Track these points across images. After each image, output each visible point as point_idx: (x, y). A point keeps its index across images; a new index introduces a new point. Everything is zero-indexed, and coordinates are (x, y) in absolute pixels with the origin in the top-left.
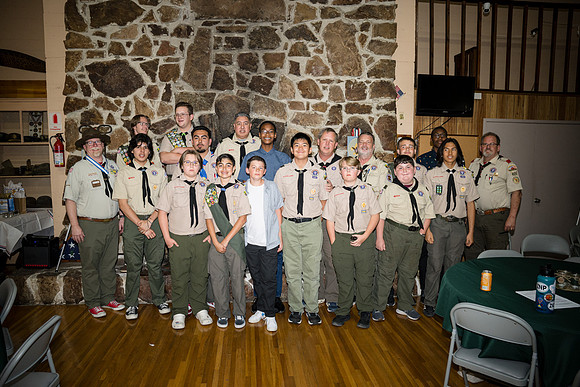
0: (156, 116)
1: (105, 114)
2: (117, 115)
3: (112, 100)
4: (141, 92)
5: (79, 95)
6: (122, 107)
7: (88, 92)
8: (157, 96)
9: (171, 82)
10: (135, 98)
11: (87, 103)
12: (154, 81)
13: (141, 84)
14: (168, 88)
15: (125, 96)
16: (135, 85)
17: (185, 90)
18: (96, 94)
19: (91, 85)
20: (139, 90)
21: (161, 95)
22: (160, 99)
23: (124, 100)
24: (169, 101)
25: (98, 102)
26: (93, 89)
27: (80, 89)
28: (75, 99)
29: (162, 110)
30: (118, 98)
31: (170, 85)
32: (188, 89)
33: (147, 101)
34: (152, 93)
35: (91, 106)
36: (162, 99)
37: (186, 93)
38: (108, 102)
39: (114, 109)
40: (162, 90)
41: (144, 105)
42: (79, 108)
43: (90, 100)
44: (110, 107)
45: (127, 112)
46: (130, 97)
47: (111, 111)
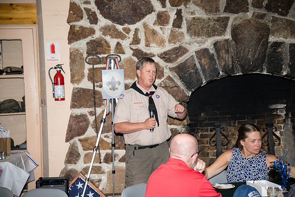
0: (167, 43)
1: (113, 42)
2: (126, 43)
3: (120, 28)
4: (150, 19)
5: (85, 23)
6: (131, 35)
7: (94, 20)
8: (167, 23)
9: (182, 7)
10: (145, 26)
11: (92, 32)
12: (164, 6)
13: (151, 10)
14: (179, 13)
15: (133, 22)
16: (144, 11)
17: (197, 15)
18: (103, 22)
19: (98, 12)
20: (148, 16)
21: (171, 21)
22: (170, 26)
23: (132, 27)
24: (180, 27)
25: (106, 30)
26: (100, 16)
27: (85, 16)
28: (81, 27)
29: (173, 37)
30: (126, 26)
31: (181, 10)
32: (200, 13)
33: (157, 28)
34: (162, 19)
35: (98, 35)
36: (174, 25)
37: (199, 19)
38: (116, 30)
39: (123, 37)
40: (173, 16)
41: (154, 33)
42: (85, 37)
43: (96, 27)
44: (118, 35)
45: (136, 41)
46: (139, 25)
47: (119, 40)
